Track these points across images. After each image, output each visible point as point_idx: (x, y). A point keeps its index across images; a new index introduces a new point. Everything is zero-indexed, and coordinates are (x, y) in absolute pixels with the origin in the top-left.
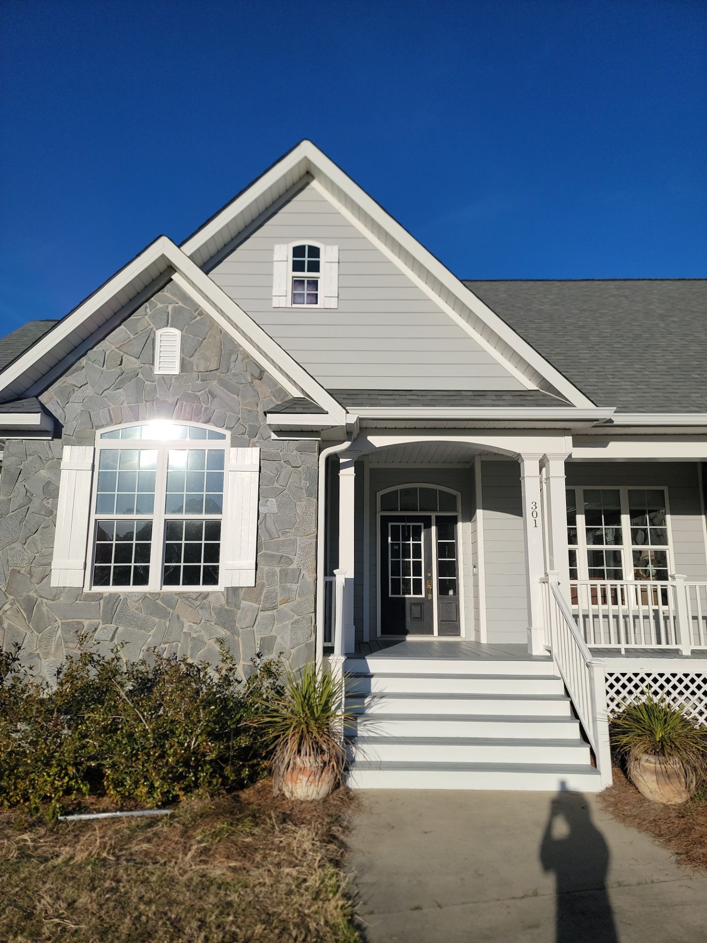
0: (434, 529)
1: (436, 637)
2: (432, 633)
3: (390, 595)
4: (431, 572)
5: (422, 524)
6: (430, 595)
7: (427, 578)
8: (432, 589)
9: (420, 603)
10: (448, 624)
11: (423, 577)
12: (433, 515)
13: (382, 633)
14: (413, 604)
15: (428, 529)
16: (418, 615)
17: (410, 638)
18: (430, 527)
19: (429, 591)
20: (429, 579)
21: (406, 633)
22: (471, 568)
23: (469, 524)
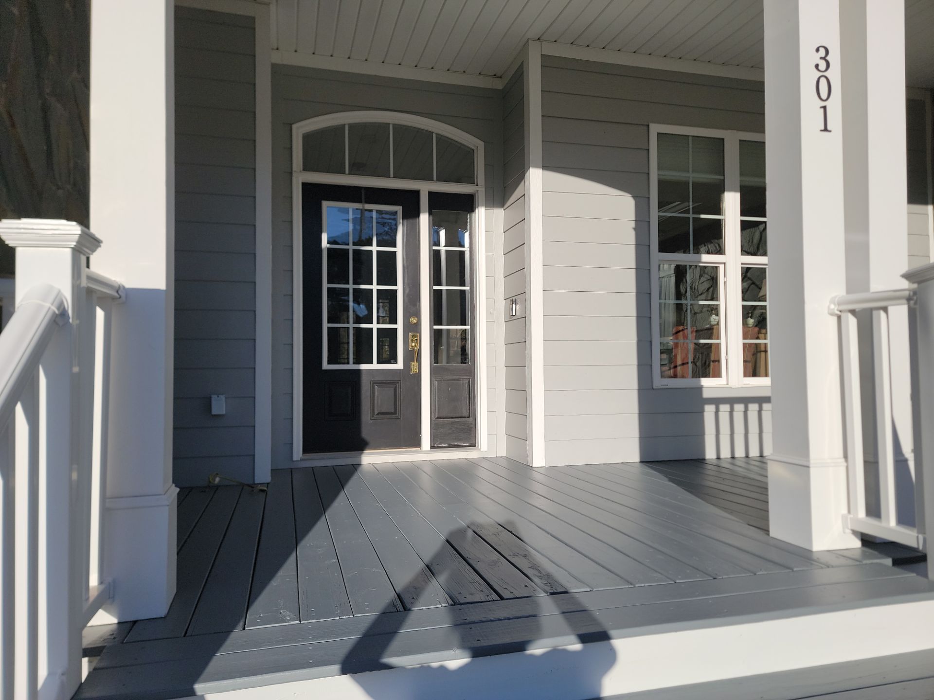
0: (424, 219)
1: (426, 452)
2: (417, 443)
3: (325, 366)
4: (418, 314)
5: (399, 209)
6: (414, 364)
7: (408, 328)
8: (419, 351)
9: (391, 381)
10: (452, 423)
11: (399, 326)
12: (425, 188)
13: (306, 450)
14: (375, 383)
15: (410, 221)
16: (388, 407)
17: (371, 459)
18: (417, 215)
19: (413, 355)
20: (413, 329)
21: (360, 446)
22: (501, 304)
23: (499, 213)
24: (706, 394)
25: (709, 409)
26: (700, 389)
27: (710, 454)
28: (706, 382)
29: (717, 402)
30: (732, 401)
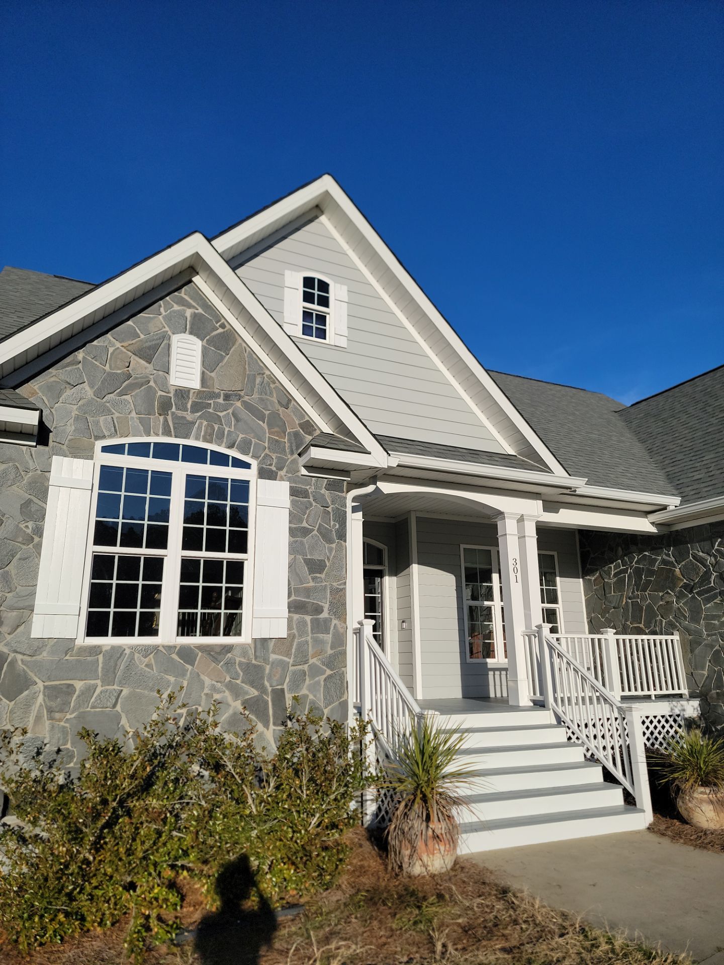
22: (396, 623)
23: (394, 579)
24: (489, 666)
25: (491, 673)
26: (486, 663)
27: (492, 695)
28: (489, 660)
29: (494, 670)
30: (500, 670)
